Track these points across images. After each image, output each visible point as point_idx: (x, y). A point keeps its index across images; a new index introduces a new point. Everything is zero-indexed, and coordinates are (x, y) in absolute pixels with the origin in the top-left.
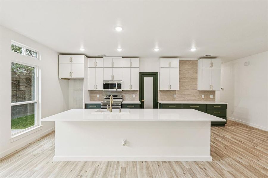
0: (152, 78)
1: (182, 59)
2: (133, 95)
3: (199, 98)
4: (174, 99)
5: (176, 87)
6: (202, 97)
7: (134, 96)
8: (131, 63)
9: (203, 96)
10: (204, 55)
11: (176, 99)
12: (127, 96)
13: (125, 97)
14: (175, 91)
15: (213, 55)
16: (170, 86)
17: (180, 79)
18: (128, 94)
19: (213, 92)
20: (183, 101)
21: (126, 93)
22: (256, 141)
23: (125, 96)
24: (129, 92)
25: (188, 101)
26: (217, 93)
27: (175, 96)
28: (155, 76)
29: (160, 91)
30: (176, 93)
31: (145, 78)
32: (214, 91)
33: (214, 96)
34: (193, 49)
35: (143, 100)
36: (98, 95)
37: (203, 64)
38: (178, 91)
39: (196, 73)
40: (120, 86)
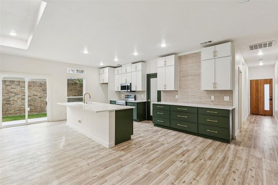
2: (142, 95)
3: (206, 100)
4: (176, 100)
6: (211, 99)
8: (136, 67)
11: (179, 100)
12: (139, 96)
19: (229, 92)
20: (185, 103)
21: (138, 93)
23: (137, 96)
24: (140, 92)
25: (192, 103)
27: (177, 97)
30: (178, 93)
31: (151, 79)
33: (232, 99)
35: (149, 100)
40: (129, 88)
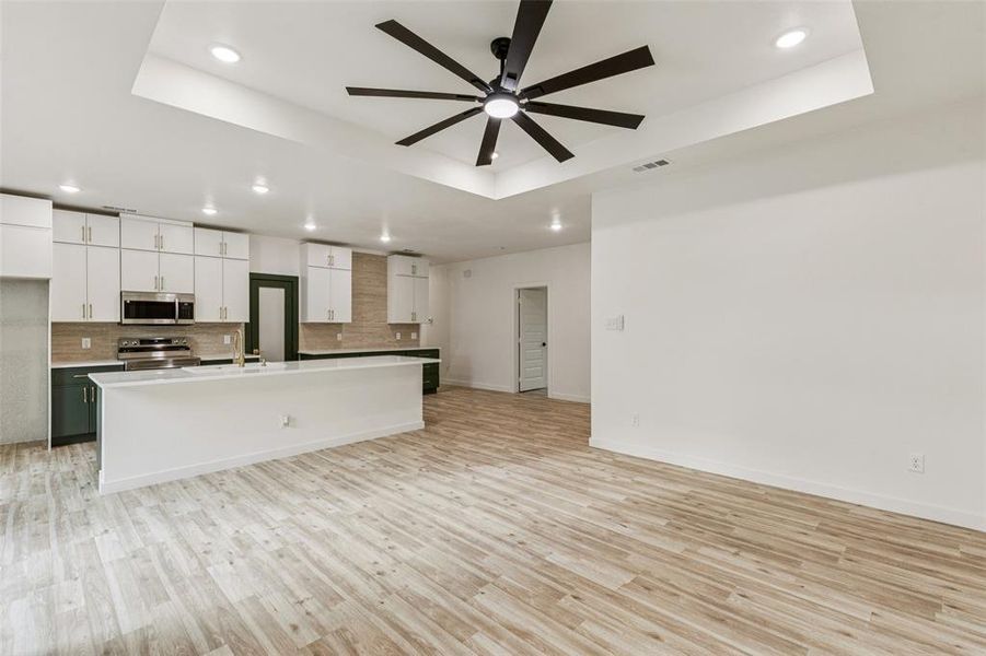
0: (282, 291)
1: (356, 250)
2: (225, 337)
3: (390, 339)
4: (338, 345)
5: (344, 315)
6: (396, 337)
7: (227, 339)
8: (223, 245)
9: (398, 336)
10: (401, 250)
11: (344, 345)
12: (205, 341)
13: (197, 343)
14: (341, 324)
15: (416, 251)
16: (331, 312)
17: (354, 296)
18: (208, 334)
19: (416, 327)
21: (198, 330)
22: (476, 401)
23: (199, 340)
24: (210, 328)
26: (424, 329)
27: (339, 337)
28: (290, 285)
29: (304, 324)
30: (344, 329)
31: (261, 289)
32: (418, 325)
33: (418, 336)
34: (385, 238)
35: (256, 351)
36: (89, 340)
37: (397, 266)
38: (347, 324)
39: (385, 284)
40: (187, 310)
